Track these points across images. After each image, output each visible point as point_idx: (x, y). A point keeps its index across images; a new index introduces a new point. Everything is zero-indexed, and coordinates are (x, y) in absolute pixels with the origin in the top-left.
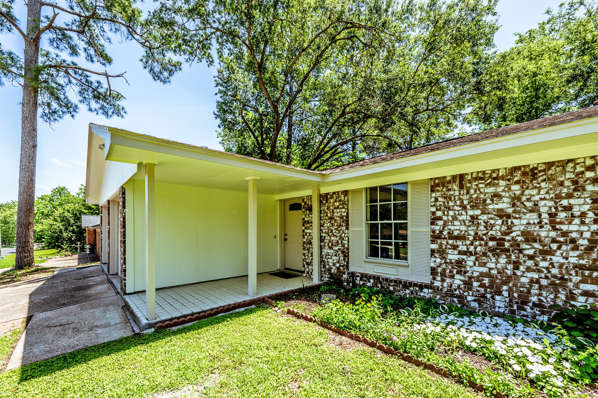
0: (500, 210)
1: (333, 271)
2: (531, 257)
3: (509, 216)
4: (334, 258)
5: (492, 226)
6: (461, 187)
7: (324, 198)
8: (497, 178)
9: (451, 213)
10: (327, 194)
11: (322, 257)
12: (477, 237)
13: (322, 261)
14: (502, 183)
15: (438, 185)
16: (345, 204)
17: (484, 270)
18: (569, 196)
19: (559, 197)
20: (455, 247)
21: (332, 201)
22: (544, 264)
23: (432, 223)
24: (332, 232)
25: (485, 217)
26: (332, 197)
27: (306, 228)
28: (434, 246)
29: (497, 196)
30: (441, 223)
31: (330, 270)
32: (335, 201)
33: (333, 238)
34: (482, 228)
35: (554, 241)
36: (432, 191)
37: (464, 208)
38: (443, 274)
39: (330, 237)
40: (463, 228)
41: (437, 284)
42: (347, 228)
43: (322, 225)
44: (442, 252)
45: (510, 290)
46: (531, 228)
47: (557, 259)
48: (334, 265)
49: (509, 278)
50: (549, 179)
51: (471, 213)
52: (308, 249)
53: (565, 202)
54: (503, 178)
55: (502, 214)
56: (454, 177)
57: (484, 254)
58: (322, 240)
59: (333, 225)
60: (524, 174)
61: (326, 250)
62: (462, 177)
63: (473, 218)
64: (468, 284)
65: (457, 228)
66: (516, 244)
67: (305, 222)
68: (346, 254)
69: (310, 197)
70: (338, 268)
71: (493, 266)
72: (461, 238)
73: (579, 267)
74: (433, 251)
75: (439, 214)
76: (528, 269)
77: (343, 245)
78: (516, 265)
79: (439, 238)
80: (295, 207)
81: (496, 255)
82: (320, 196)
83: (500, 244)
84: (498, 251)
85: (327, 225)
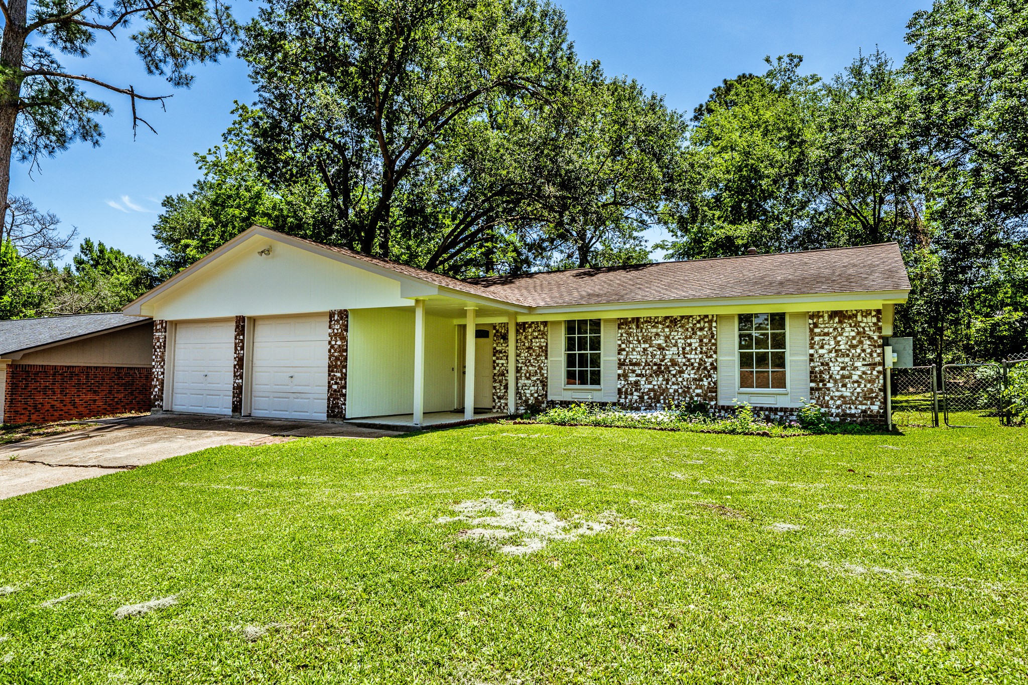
0: (659, 345)
1: (530, 402)
2: (674, 376)
3: (663, 349)
4: (532, 388)
5: (655, 355)
6: (638, 327)
7: (522, 327)
8: (657, 323)
9: (631, 346)
10: (524, 323)
11: (518, 389)
12: (647, 364)
13: (518, 393)
14: (660, 326)
15: (622, 324)
16: (544, 334)
17: (651, 386)
18: (691, 337)
19: (686, 338)
20: (634, 371)
21: (530, 330)
22: (680, 379)
23: (619, 354)
24: (530, 361)
25: (650, 349)
26: (530, 326)
27: (498, 358)
28: (620, 372)
29: (657, 334)
30: (624, 353)
31: (526, 401)
32: (534, 331)
33: (530, 368)
34: (649, 357)
35: (685, 365)
36: (619, 328)
37: (639, 342)
38: (626, 393)
39: (528, 367)
40: (639, 357)
41: (622, 401)
42: (546, 358)
43: (518, 355)
44: (625, 376)
46: (675, 357)
47: (686, 376)
48: (532, 395)
49: (664, 390)
50: (682, 327)
51: (643, 346)
52: (501, 382)
53: (689, 341)
54: (660, 323)
55: (660, 348)
56: (633, 319)
57: (651, 376)
58: (518, 370)
59: (531, 355)
60: (671, 322)
61: (523, 381)
62: (638, 319)
63: (645, 350)
64: (641, 398)
65: (635, 357)
66: (667, 367)
67: (495, 352)
68: (544, 384)
69: (505, 325)
70: (536, 398)
71: (654, 383)
72: (637, 364)
73: (695, 379)
74: (619, 375)
75: (623, 346)
76: (673, 384)
77: (542, 375)
78: (667, 381)
79: (624, 365)
80: (481, 334)
81: (658, 376)
82: (517, 324)
83: (659, 368)
84: (658, 372)
85: (524, 354)
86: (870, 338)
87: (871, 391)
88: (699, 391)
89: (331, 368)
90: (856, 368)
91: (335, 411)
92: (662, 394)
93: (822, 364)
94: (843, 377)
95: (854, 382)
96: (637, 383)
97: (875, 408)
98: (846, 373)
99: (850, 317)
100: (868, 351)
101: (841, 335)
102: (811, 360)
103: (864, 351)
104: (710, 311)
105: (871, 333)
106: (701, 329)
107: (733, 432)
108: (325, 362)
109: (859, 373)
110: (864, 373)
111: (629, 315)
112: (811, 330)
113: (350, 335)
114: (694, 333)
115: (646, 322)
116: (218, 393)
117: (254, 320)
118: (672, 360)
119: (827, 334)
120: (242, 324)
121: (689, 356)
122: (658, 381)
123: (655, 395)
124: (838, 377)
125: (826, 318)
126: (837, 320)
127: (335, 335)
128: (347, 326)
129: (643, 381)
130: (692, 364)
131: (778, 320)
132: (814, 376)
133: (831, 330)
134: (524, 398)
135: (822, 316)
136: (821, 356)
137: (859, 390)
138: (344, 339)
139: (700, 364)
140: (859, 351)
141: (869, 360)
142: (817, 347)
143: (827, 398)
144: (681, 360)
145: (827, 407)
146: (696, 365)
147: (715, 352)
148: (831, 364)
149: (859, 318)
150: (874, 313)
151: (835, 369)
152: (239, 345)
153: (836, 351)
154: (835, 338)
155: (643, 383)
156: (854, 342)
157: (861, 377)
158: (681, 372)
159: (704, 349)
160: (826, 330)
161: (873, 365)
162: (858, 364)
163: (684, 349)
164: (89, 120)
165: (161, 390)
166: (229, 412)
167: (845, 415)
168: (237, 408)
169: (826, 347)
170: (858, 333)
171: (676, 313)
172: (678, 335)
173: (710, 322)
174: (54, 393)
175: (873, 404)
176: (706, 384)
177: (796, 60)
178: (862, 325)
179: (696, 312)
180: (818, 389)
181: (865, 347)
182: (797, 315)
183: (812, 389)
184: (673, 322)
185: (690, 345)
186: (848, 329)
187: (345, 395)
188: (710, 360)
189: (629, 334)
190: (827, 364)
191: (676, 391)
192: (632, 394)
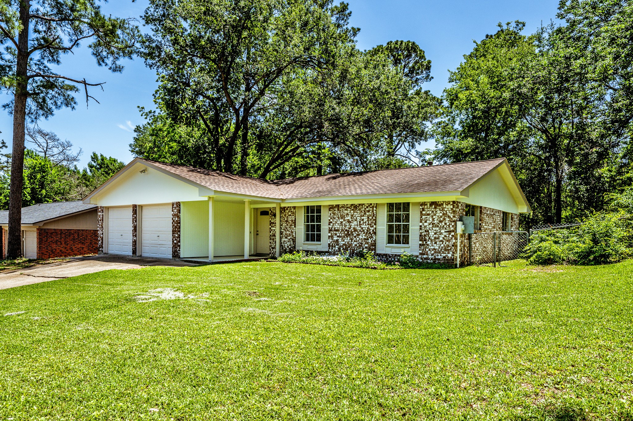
0: (348, 220)
2: (355, 237)
4: (288, 243)
5: (346, 225)
6: (338, 210)
7: (283, 209)
8: (347, 208)
9: (335, 220)
10: (285, 207)
11: (281, 243)
12: (342, 230)
13: (281, 245)
14: (349, 209)
15: (331, 208)
16: (294, 213)
17: (344, 243)
18: (363, 216)
19: (361, 216)
20: (336, 234)
21: (287, 211)
22: (358, 239)
23: (329, 224)
24: (287, 228)
25: (344, 222)
26: (287, 209)
27: (272, 227)
28: (330, 234)
29: (347, 214)
30: (332, 224)
32: (289, 212)
33: (287, 232)
34: (343, 226)
35: (360, 231)
36: (329, 210)
37: (339, 218)
38: (332, 246)
41: (330, 250)
42: (295, 227)
43: (281, 225)
44: (332, 237)
46: (356, 227)
47: (360, 237)
48: (288, 247)
50: (359, 210)
51: (341, 220)
52: (273, 239)
53: (362, 218)
55: (349, 222)
56: (336, 205)
57: (344, 237)
58: (281, 233)
59: (287, 225)
60: (354, 207)
61: (283, 239)
62: (338, 205)
63: (341, 222)
64: (339, 249)
65: (337, 226)
66: (352, 232)
67: (271, 223)
68: (294, 240)
69: (275, 208)
70: (290, 249)
71: (346, 241)
72: (338, 230)
73: (365, 239)
74: (329, 236)
75: (331, 220)
76: (355, 241)
77: (293, 236)
78: (352, 239)
79: (331, 231)
80: (264, 213)
81: (347, 237)
82: (281, 208)
83: (348, 233)
84: (348, 235)
85: (284, 225)
86: (449, 217)
87: (448, 246)
88: (366, 245)
89: (174, 232)
90: (441, 234)
91: (176, 254)
92: (349, 247)
93: (426, 231)
94: (435, 238)
95: (440, 241)
96: (337, 240)
97: (450, 255)
98: (437, 236)
99: (440, 205)
100: (448, 224)
101: (435, 215)
102: (421, 229)
103: (446, 224)
104: (374, 201)
105: (450, 214)
106: (369, 211)
107: (361, 267)
108: (171, 229)
109: (443, 236)
110: (445, 236)
111: (334, 203)
112: (421, 212)
113: (181, 215)
114: (365, 214)
115: (343, 207)
116: (127, 244)
117: (141, 207)
118: (354, 228)
119: (428, 215)
120: (135, 209)
121: (362, 226)
122: (347, 240)
123: (346, 247)
124: (433, 238)
125: (428, 206)
126: (433, 207)
127: (175, 215)
128: (180, 210)
129: (340, 239)
130: (364, 231)
131: (406, 206)
132: (422, 238)
133: (431, 212)
135: (427, 205)
136: (425, 227)
137: (442, 245)
138: (179, 217)
139: (367, 231)
140: (443, 224)
141: (448, 229)
142: (423, 222)
143: (427, 250)
144: (358, 228)
145: (427, 255)
146: (366, 231)
147: (375, 224)
148: (430, 231)
149: (444, 206)
150: (451, 203)
151: (432, 234)
152: (135, 220)
153: (433, 224)
154: (432, 217)
155: (340, 241)
156: (441, 219)
157: (444, 238)
158: (358, 235)
159: (370, 222)
160: (428, 212)
161: (450, 232)
162: (443, 231)
163: (360, 222)
164: (69, 96)
165: (102, 242)
166: (131, 254)
167: (435, 259)
168: (134, 252)
169: (428, 221)
170: (444, 214)
171: (356, 202)
172: (357, 214)
173: (373, 207)
174: (61, 244)
175: (449, 253)
176: (370, 241)
177: (521, 25)
178: (446, 209)
179: (366, 201)
180: (423, 245)
181: (447, 222)
182: (415, 204)
183: (420, 245)
184: (355, 207)
185: (363, 220)
186: (439, 212)
187: (179, 246)
188: (372, 228)
189: (334, 214)
190: (428, 231)
191: (356, 245)
192: (335, 247)
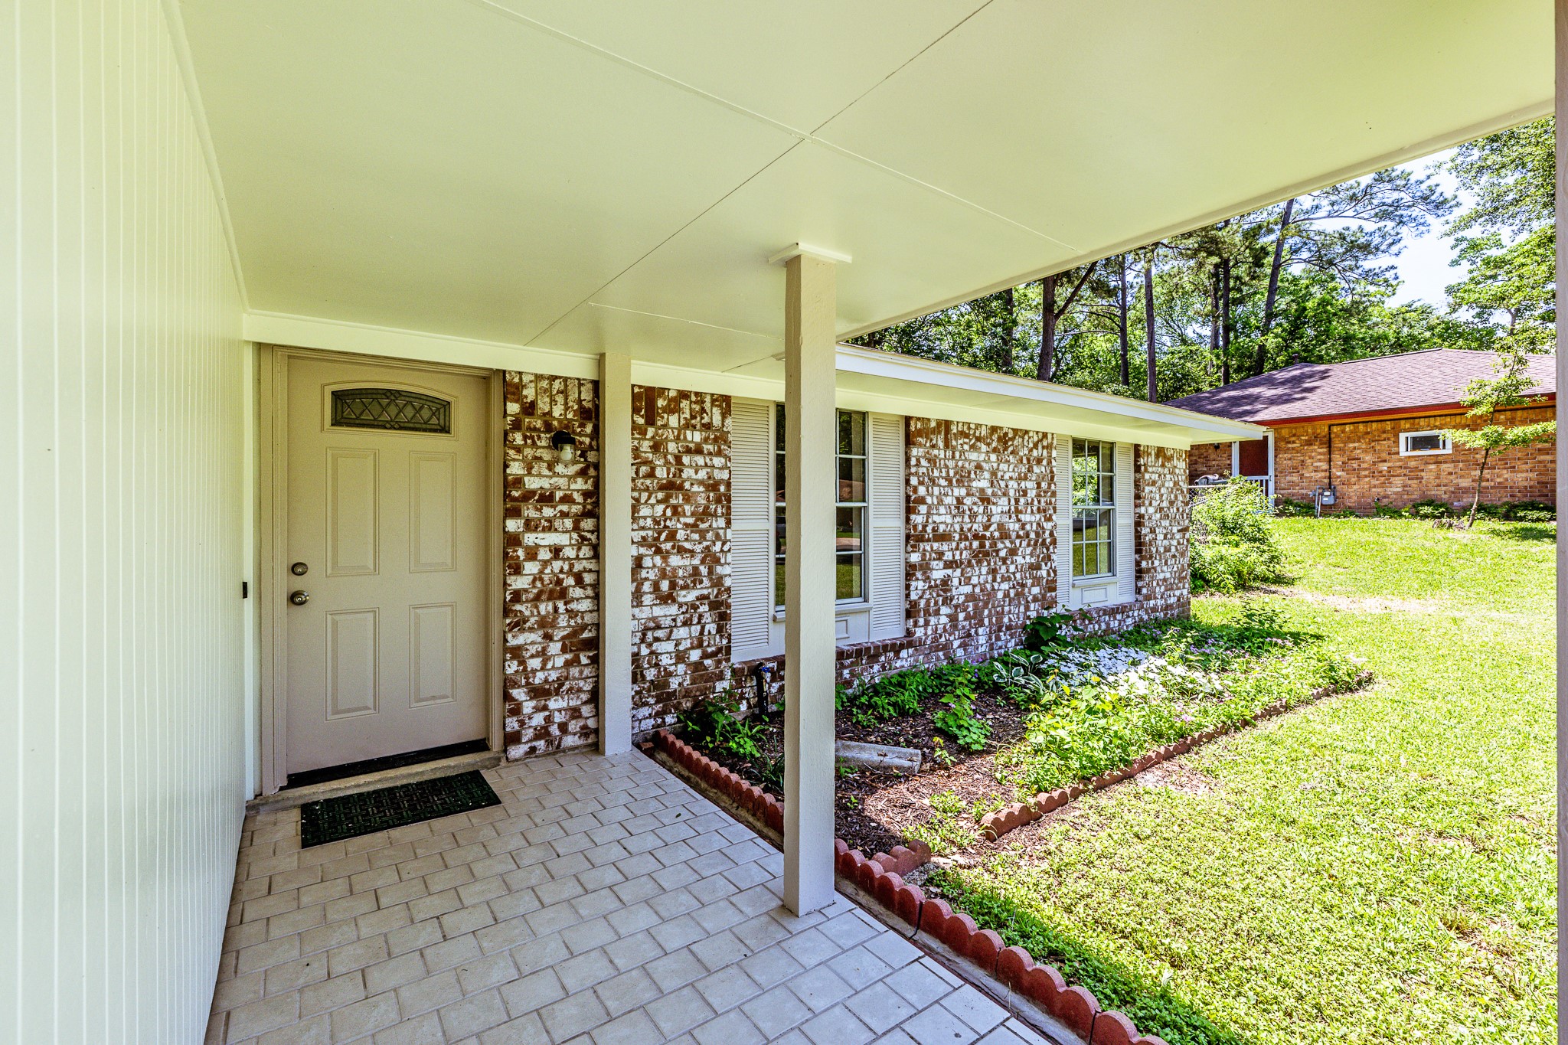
0: (982, 490)
1: (674, 684)
2: (1004, 561)
3: (988, 500)
4: (682, 632)
5: (976, 515)
6: (947, 445)
7: (639, 404)
9: (936, 490)
10: (655, 392)
12: (963, 536)
16: (720, 440)
17: (968, 589)
20: (939, 556)
21: (673, 421)
22: (1012, 568)
25: (968, 501)
26: (673, 408)
27: (530, 526)
28: (915, 558)
30: (923, 509)
31: (661, 684)
32: (689, 426)
33: (675, 560)
34: (967, 519)
35: (1017, 535)
36: (912, 443)
37: (950, 482)
38: (927, 611)
39: (665, 558)
40: (949, 519)
41: (919, 633)
42: (729, 523)
44: (925, 568)
45: (990, 616)
46: (1004, 519)
47: (1019, 560)
48: (680, 657)
49: (989, 595)
50: (1014, 453)
51: (957, 492)
53: (1024, 484)
55: (983, 497)
56: (939, 423)
57: (970, 564)
62: (949, 425)
65: (942, 519)
66: (993, 543)
68: (722, 611)
71: (976, 580)
72: (946, 537)
73: (1031, 567)
74: (914, 567)
75: (922, 491)
77: (718, 582)
78: (994, 574)
79: (922, 539)
81: (979, 562)
82: (634, 391)
83: (982, 545)
84: (981, 555)
88: (1036, 591)
90: (1173, 536)
93: (1151, 530)
94: (1167, 549)
95: (1174, 557)
97: (1186, 593)
98: (1168, 543)
99: (1169, 459)
100: (1181, 510)
101: (1163, 485)
102: (1142, 524)
103: (1178, 510)
104: (1049, 425)
105: (1181, 484)
106: (1039, 461)
109: (1175, 543)
110: (1180, 543)
111: (932, 415)
114: (1030, 470)
115: (963, 434)
118: (999, 527)
119: (1152, 483)
121: (1022, 517)
122: (979, 576)
123: (976, 608)
124: (1163, 550)
125: (1153, 458)
126: (1160, 461)
130: (1027, 535)
131: (1109, 453)
132: (1145, 550)
133: (1157, 477)
134: (650, 674)
135: (1150, 454)
136: (1149, 518)
137: (1175, 568)
139: (1037, 534)
140: (1175, 510)
141: (1181, 525)
142: (1145, 503)
143: (1154, 584)
144: (1013, 526)
145: (1154, 597)
146: (1033, 536)
147: (1057, 510)
148: (1157, 531)
149: (1175, 461)
150: (1184, 455)
151: (1159, 537)
153: (1160, 510)
154: (1158, 489)
155: (956, 582)
156: (1171, 496)
157: (1178, 549)
158: (1015, 552)
159: (1041, 502)
160: (1153, 477)
161: (1184, 531)
162: (1176, 530)
163: (1017, 501)
167: (1167, 607)
169: (1152, 503)
170: (1173, 483)
171: (1009, 421)
172: (1008, 470)
173: (1047, 447)
176: (1044, 573)
182: (1123, 448)
184: (1001, 440)
185: (1025, 493)
188: (1050, 525)
189: (931, 461)
190: (1154, 531)
192: (937, 613)
